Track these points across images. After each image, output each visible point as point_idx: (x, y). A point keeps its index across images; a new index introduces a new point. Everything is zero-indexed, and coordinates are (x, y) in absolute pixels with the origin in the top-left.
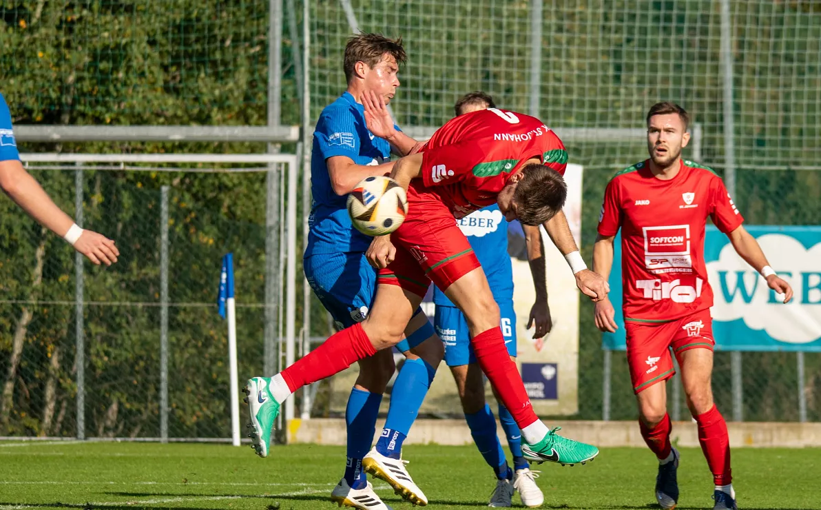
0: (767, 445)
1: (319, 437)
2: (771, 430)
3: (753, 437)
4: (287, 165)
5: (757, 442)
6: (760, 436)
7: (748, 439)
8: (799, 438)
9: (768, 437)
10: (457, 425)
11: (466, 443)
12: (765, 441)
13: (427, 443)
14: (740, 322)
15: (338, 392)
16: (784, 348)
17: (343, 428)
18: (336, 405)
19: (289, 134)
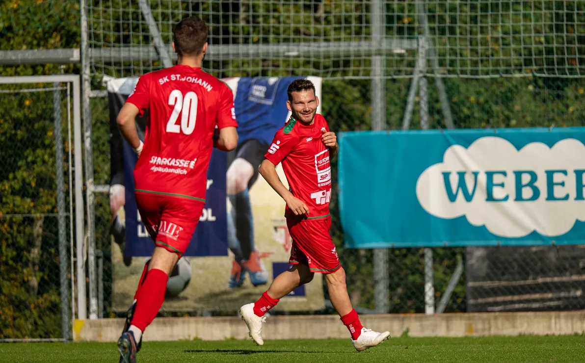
0: (486, 334)
1: (100, 336)
2: (489, 320)
3: (474, 326)
4: (71, 83)
5: (477, 331)
6: (480, 326)
7: (469, 328)
8: (514, 327)
9: (487, 326)
10: (218, 322)
11: (225, 338)
12: (484, 330)
13: (192, 338)
14: (463, 218)
15: (117, 294)
16: (502, 243)
17: (120, 327)
18: (117, 306)
19: (72, 56)
